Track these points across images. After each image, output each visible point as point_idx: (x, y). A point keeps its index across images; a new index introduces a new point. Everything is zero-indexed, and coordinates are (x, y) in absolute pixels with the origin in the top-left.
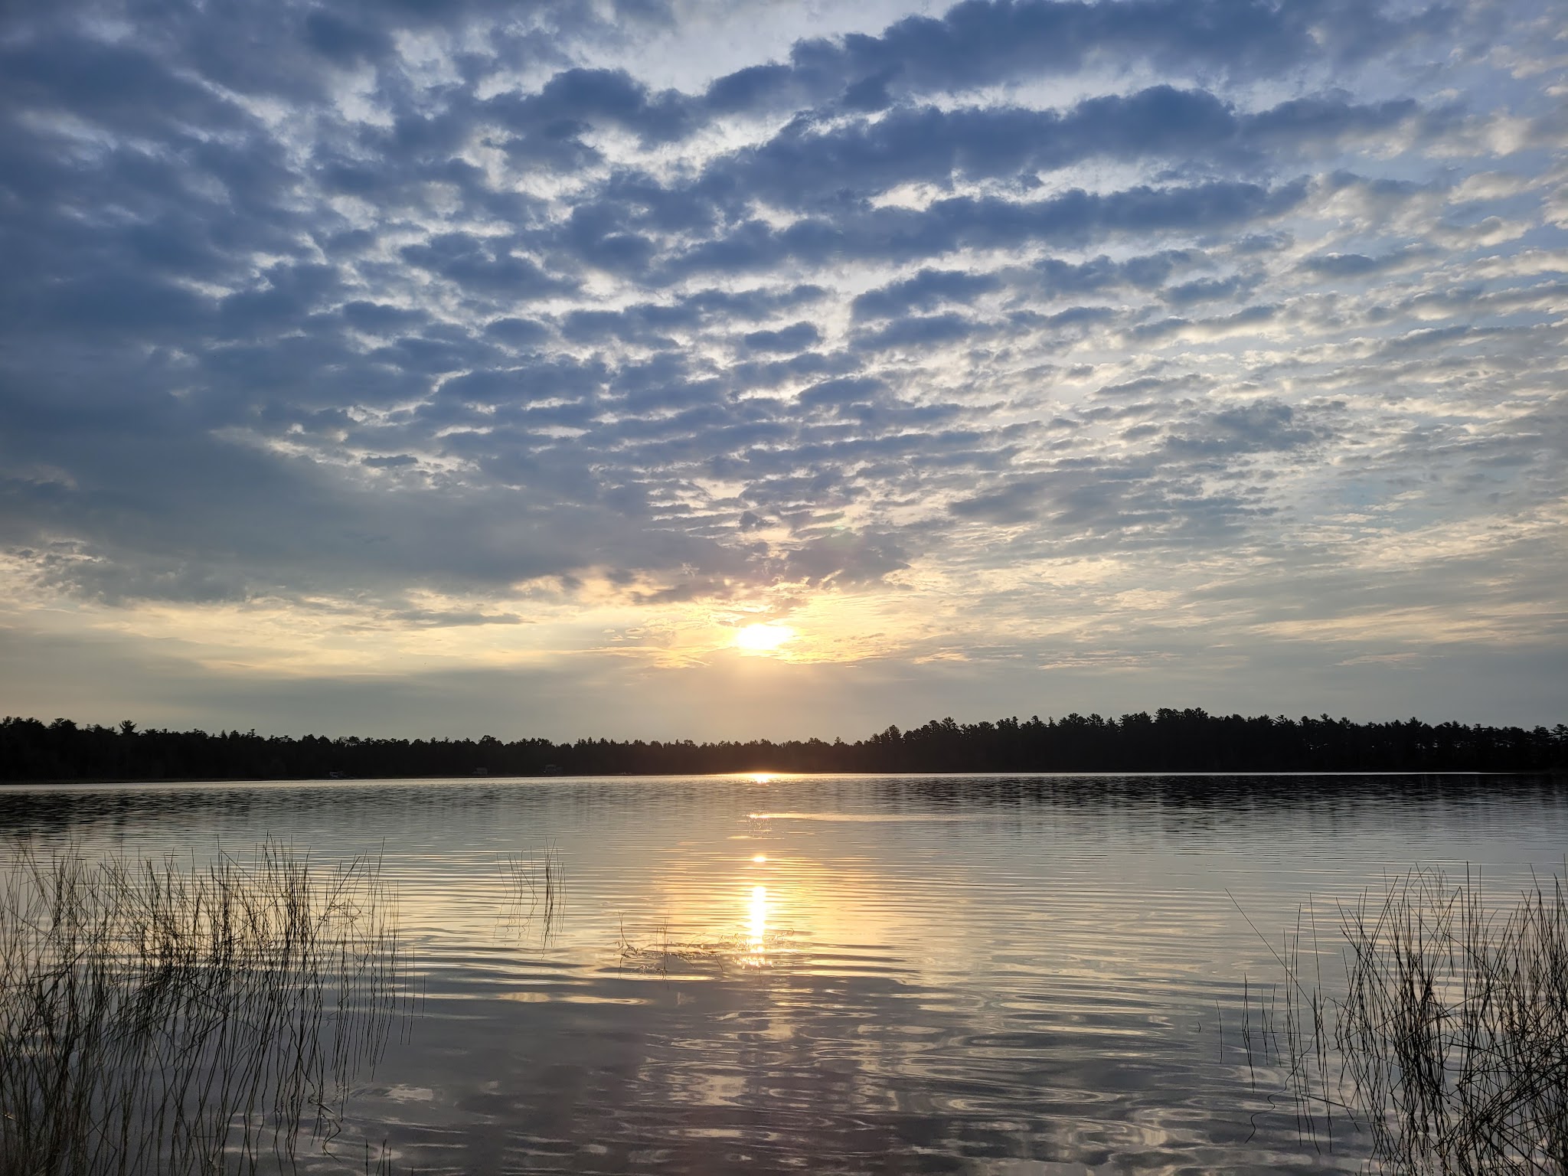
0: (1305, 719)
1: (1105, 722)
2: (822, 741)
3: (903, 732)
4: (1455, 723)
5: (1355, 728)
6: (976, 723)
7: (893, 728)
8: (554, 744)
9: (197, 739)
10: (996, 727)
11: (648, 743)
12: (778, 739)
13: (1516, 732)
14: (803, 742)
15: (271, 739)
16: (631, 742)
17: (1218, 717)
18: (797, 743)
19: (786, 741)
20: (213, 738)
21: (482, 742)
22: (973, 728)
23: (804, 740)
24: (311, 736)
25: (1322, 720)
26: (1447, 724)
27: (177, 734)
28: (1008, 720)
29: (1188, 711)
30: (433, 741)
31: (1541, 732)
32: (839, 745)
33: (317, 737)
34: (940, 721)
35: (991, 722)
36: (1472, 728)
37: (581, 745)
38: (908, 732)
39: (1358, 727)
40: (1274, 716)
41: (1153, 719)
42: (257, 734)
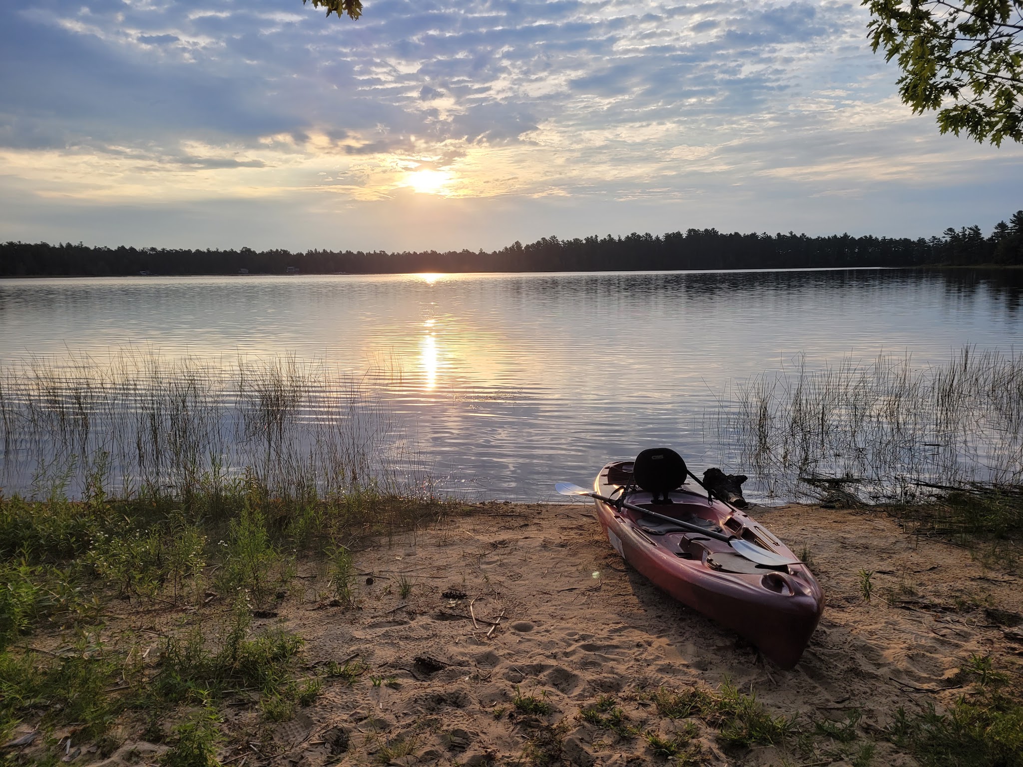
0: (779, 235)
1: (654, 238)
2: (471, 251)
3: (523, 246)
4: (870, 236)
5: (809, 240)
6: (571, 239)
7: (517, 243)
8: (292, 253)
9: (43, 248)
10: (584, 242)
11: (355, 252)
12: (442, 250)
13: (907, 241)
14: (458, 252)
15: (95, 249)
16: (344, 252)
17: (725, 234)
18: (455, 252)
19: (447, 251)
20: (54, 248)
21: (242, 252)
22: (569, 243)
23: (459, 251)
24: (123, 247)
25: (789, 235)
26: (866, 237)
27: (30, 245)
28: (592, 237)
29: (706, 230)
30: (208, 250)
31: (921, 241)
32: (482, 254)
33: (127, 247)
34: (548, 238)
35: (581, 238)
36: (880, 239)
37: (310, 254)
38: (527, 245)
39: (811, 239)
40: (760, 234)
41: (684, 236)
42: (85, 245)
